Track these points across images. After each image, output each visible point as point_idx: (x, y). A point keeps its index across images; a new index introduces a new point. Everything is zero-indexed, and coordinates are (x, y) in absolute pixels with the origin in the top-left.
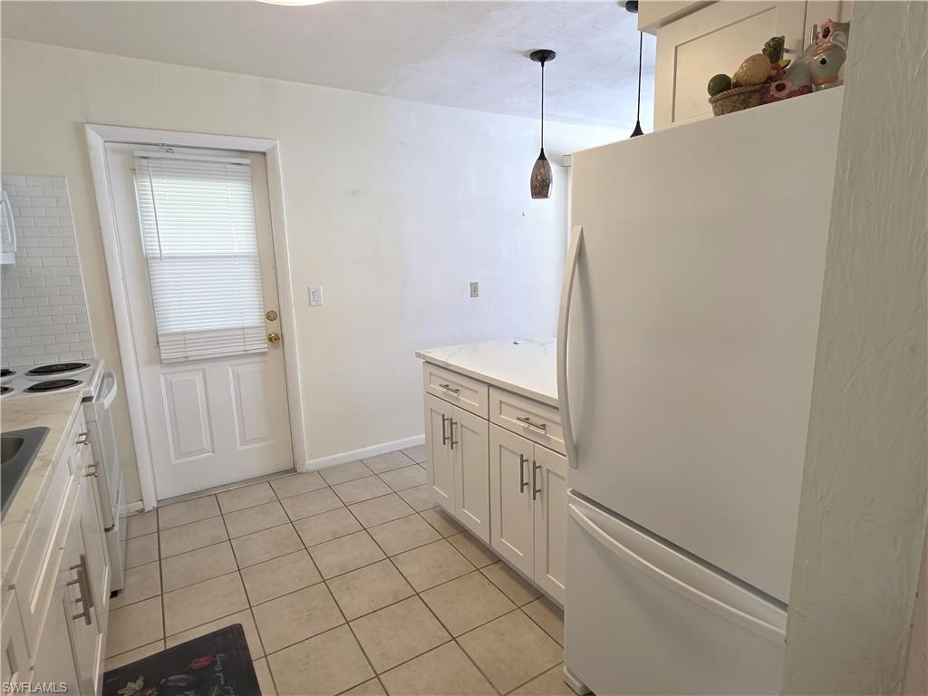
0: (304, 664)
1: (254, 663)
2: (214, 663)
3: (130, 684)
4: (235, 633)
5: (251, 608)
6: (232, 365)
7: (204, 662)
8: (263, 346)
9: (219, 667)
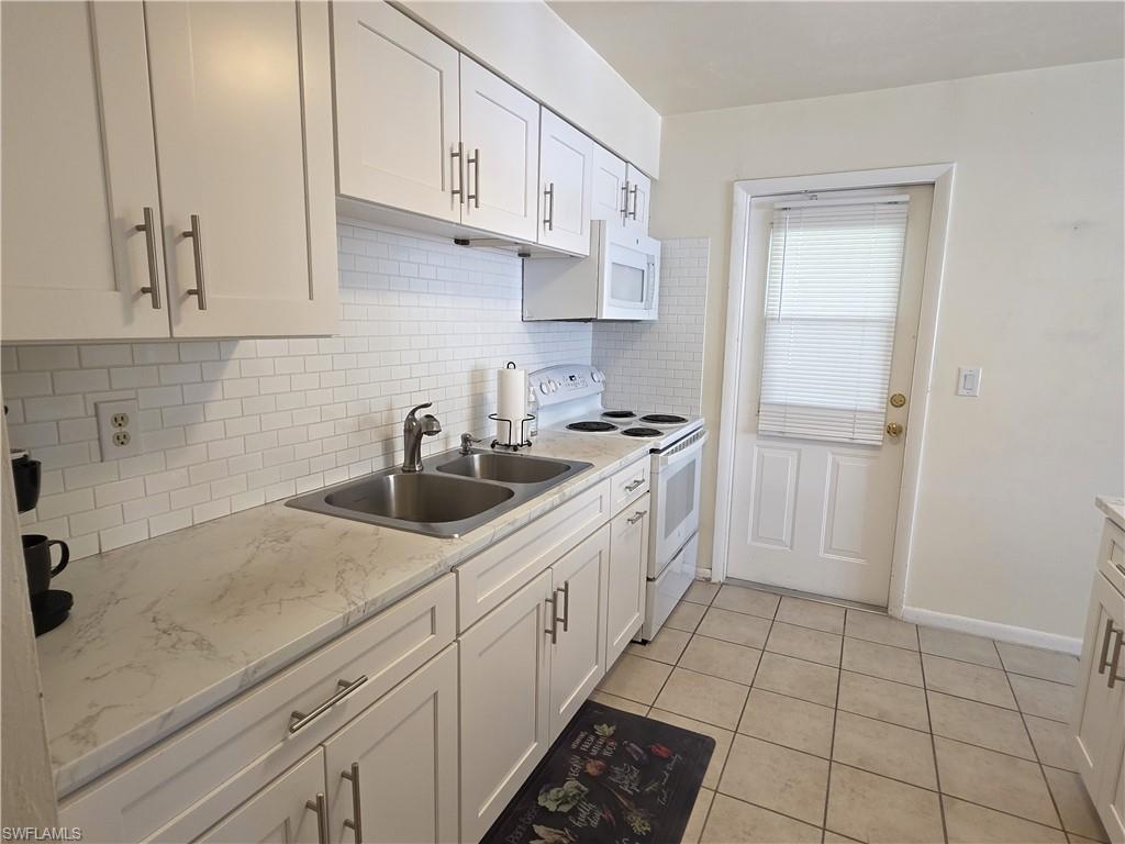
0: (745, 833)
1: (702, 789)
2: (669, 760)
3: (605, 726)
4: (703, 746)
5: (736, 732)
6: (833, 453)
7: (663, 751)
8: (877, 437)
9: (670, 767)
